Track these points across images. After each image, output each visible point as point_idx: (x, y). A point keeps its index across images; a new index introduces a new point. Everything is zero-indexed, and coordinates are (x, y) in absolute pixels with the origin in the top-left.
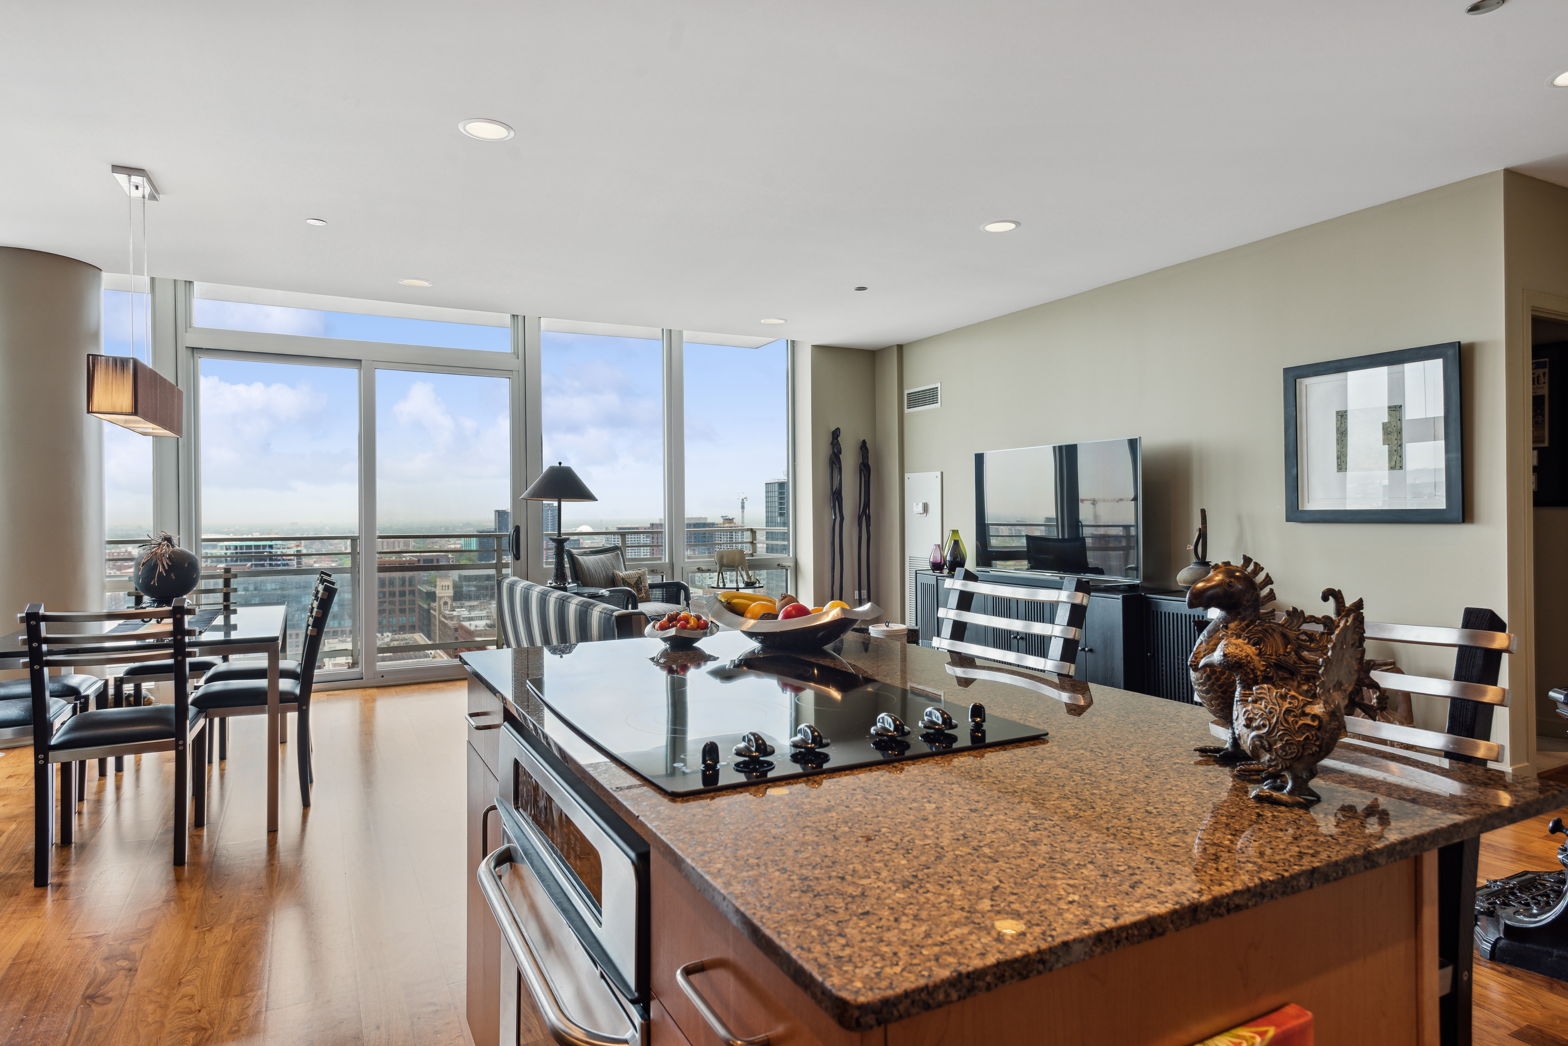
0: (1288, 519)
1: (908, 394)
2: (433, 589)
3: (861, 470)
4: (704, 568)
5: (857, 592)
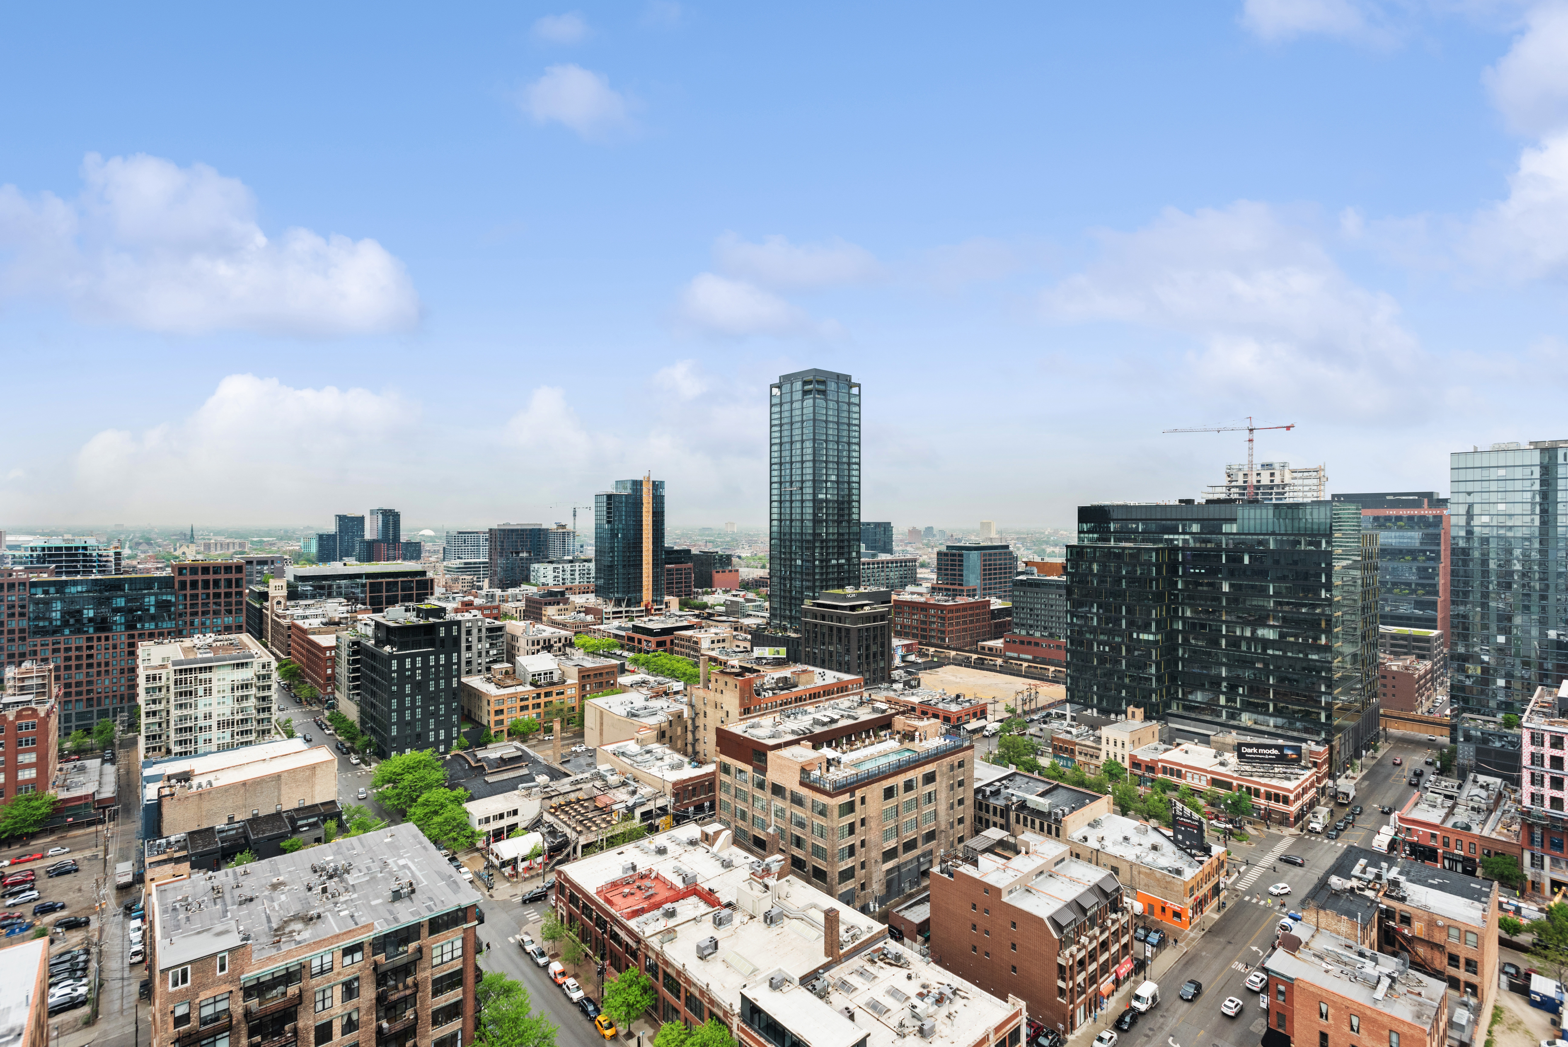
2: (266, 589)
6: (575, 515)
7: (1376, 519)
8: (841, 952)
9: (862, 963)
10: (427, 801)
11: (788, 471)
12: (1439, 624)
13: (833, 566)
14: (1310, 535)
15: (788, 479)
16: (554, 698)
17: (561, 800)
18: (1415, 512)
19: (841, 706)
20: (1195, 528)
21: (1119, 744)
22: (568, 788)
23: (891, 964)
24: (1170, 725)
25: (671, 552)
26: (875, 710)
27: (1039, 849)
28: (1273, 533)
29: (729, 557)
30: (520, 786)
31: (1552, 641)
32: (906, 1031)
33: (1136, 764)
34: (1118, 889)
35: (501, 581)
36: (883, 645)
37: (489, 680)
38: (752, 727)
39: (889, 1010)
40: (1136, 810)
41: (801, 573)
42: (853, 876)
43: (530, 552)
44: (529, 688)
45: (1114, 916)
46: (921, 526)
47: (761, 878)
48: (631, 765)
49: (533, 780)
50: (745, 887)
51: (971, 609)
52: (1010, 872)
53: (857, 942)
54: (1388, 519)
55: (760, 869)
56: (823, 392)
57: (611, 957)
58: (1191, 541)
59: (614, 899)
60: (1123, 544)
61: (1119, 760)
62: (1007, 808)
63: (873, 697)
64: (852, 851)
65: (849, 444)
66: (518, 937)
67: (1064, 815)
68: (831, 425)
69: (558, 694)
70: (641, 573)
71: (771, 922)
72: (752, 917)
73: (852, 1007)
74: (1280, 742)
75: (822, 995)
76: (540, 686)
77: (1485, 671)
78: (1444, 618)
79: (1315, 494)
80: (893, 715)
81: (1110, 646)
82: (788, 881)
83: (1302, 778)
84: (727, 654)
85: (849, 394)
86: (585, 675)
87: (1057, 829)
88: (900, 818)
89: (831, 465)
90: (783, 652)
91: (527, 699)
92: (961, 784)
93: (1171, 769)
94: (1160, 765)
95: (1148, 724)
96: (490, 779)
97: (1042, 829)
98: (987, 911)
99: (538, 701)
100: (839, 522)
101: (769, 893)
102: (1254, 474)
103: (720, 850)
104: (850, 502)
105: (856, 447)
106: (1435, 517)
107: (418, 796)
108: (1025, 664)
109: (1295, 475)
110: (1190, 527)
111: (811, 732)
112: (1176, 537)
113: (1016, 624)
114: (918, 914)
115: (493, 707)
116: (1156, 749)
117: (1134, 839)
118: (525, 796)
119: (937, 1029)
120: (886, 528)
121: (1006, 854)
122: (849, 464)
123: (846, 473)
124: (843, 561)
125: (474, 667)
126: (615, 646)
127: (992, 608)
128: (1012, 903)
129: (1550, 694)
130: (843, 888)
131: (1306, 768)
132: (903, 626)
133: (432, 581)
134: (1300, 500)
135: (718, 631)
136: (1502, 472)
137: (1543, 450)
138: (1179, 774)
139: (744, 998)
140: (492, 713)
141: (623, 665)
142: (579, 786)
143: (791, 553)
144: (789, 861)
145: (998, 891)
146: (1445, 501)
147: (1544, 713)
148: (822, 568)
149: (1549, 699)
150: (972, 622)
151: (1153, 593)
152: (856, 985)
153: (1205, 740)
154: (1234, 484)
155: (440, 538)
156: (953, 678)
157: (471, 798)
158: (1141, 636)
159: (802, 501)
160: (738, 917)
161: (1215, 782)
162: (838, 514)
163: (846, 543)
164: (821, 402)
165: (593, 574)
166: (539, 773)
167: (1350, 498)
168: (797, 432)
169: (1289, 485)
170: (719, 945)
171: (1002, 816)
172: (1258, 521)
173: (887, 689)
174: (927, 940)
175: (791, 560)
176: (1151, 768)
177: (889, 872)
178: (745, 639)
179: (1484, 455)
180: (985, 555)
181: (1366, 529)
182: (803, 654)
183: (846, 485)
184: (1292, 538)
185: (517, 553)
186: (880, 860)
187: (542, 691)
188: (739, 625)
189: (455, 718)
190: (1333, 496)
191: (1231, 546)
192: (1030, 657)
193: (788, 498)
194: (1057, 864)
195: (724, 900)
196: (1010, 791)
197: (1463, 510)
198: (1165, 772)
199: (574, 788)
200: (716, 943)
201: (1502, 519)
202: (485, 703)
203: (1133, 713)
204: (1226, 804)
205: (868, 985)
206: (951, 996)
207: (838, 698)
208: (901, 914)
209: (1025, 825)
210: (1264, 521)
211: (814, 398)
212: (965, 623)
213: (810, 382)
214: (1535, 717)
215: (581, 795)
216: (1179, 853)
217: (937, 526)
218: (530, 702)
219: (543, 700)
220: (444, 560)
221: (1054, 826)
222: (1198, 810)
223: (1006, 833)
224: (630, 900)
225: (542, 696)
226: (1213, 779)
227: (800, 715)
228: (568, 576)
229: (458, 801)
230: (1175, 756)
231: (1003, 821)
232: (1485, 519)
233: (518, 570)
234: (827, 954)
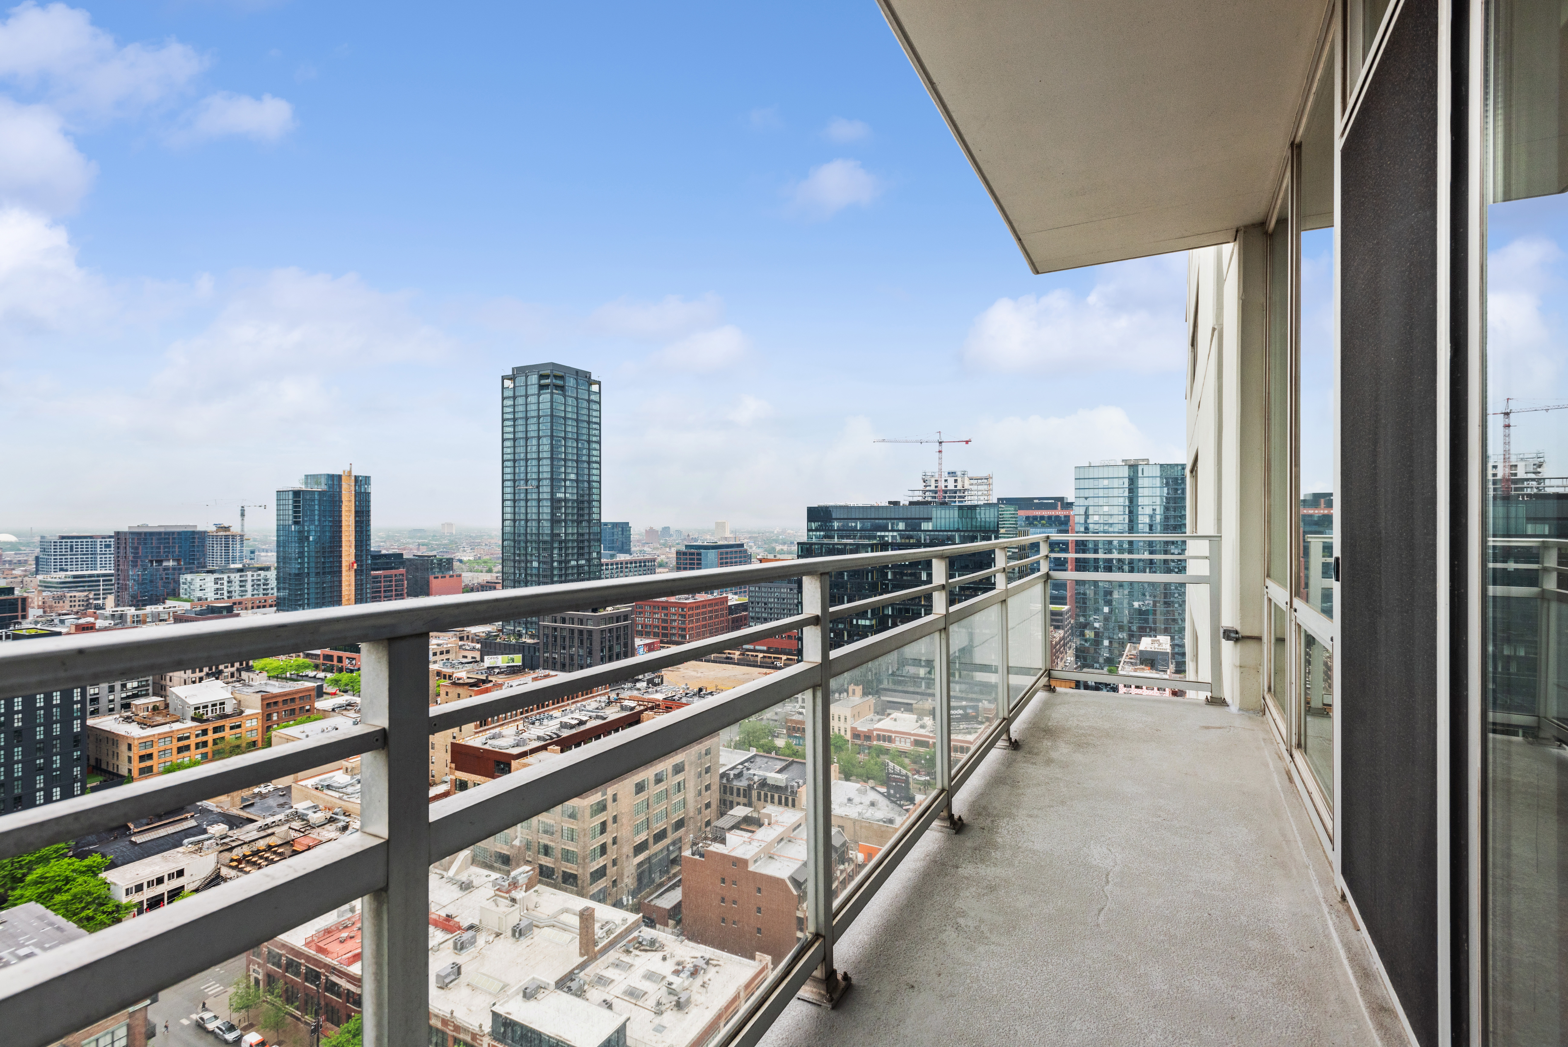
6: (243, 515)
7: (1027, 518)
8: (597, 949)
9: (617, 955)
10: (41, 877)
11: (523, 469)
12: (1068, 601)
13: (573, 567)
14: (984, 531)
15: (522, 476)
16: (227, 734)
17: (246, 850)
18: (1052, 513)
19: (588, 708)
20: (901, 526)
21: (842, 719)
22: (255, 835)
23: (646, 951)
24: (883, 698)
25: (377, 556)
26: (623, 708)
27: (780, 819)
28: (958, 530)
29: (450, 561)
30: (186, 841)
31: (1136, 609)
32: (663, 1008)
33: (856, 735)
34: (844, 844)
35: (134, 597)
36: (626, 645)
37: (128, 719)
38: (493, 737)
39: (646, 993)
40: (857, 776)
41: (538, 575)
42: (605, 875)
43: (178, 561)
44: (190, 724)
45: (842, 867)
46: (658, 526)
47: (507, 893)
48: (340, 798)
49: (205, 831)
50: (491, 905)
51: (710, 605)
52: (755, 844)
53: (612, 936)
54: (1035, 518)
55: (506, 884)
56: (562, 388)
57: (326, 1013)
58: (898, 538)
59: (329, 947)
60: (845, 541)
61: (842, 733)
62: (750, 787)
63: (620, 696)
64: (603, 849)
65: (589, 442)
66: (195, 1017)
67: (799, 787)
68: (569, 422)
69: (232, 728)
70: (340, 582)
71: (520, 935)
72: (498, 935)
73: (609, 998)
74: (964, 703)
75: (580, 993)
76: (207, 720)
77: (1097, 634)
78: (1071, 596)
79: (986, 498)
80: (642, 712)
81: (834, 632)
82: (536, 891)
83: (980, 731)
84: (453, 666)
85: (589, 391)
86: (270, 703)
87: (793, 800)
88: (651, 810)
89: (569, 464)
90: (518, 660)
91: (188, 738)
92: (708, 770)
93: (884, 736)
94: (875, 733)
95: (866, 699)
96: (138, 839)
97: (780, 803)
98: (734, 883)
99: (204, 738)
100: (579, 522)
101: (517, 906)
102: (943, 480)
103: (457, 873)
104: (590, 502)
105: (596, 446)
106: (1065, 516)
107: (24, 875)
108: (761, 655)
109: (972, 481)
110: (897, 525)
111: (558, 736)
112: (887, 534)
113: (752, 618)
114: (668, 901)
115: (136, 753)
116: (872, 720)
117: (857, 800)
118: (194, 852)
119: (692, 999)
120: (624, 528)
121: (750, 828)
122: (589, 462)
123: (586, 471)
124: (583, 562)
125: (103, 704)
126: (307, 667)
127: (729, 604)
128: (757, 871)
129: (1135, 648)
130: (595, 888)
131: (982, 723)
132: (644, 626)
133: (24, 600)
134: (976, 503)
135: (440, 642)
136: (1106, 482)
137: (1130, 466)
138: (890, 739)
139: (495, 1015)
140: (135, 759)
141: (320, 688)
142: (270, 831)
143: (526, 555)
144: (537, 870)
145: (745, 862)
146: (1072, 504)
147: (1131, 663)
148: (561, 569)
149: (1134, 652)
150: (711, 618)
151: (869, 583)
152: (612, 977)
153: (908, 708)
154: (928, 488)
155: (28, 545)
156: (694, 674)
157: (113, 865)
158: (860, 622)
159: (539, 500)
160: (481, 939)
161: (917, 743)
162: (578, 514)
163: (586, 544)
164: (559, 398)
165: (273, 583)
166: (211, 824)
167: (1010, 501)
168: (532, 427)
169: (968, 490)
170: (463, 970)
171: (745, 796)
172: (947, 520)
173: (631, 689)
174: (679, 922)
175: (527, 561)
176: (868, 737)
177: (640, 865)
178: (474, 649)
179: (1096, 469)
180: (721, 554)
181: (1021, 526)
182: (541, 660)
183: (586, 485)
184: (971, 534)
185: (160, 562)
186: (631, 854)
187: (210, 726)
188: (465, 634)
189: (77, 771)
190: (999, 499)
191: (928, 541)
192: (765, 648)
193: (522, 496)
194: (794, 830)
195: (465, 924)
196: (751, 772)
197: (1082, 511)
198: (879, 740)
199: (263, 834)
200: (459, 968)
201: (1106, 518)
202: (124, 748)
203: (854, 690)
204: (926, 759)
205: (624, 975)
206: (705, 966)
207: (583, 700)
208: (653, 903)
209: (766, 801)
210: (952, 520)
211: (552, 394)
212: (704, 619)
213: (547, 377)
214: (1126, 667)
215: (272, 841)
216: (891, 805)
217: (674, 526)
218: (193, 741)
219: (210, 737)
220: (37, 572)
221: (790, 798)
222: (904, 768)
223: (750, 809)
224: (350, 945)
225: (210, 732)
226: (915, 741)
227: (545, 720)
228: (236, 587)
229: (93, 871)
230: (886, 724)
231: (745, 801)
232: (1096, 518)
233: (160, 584)
234: (582, 955)
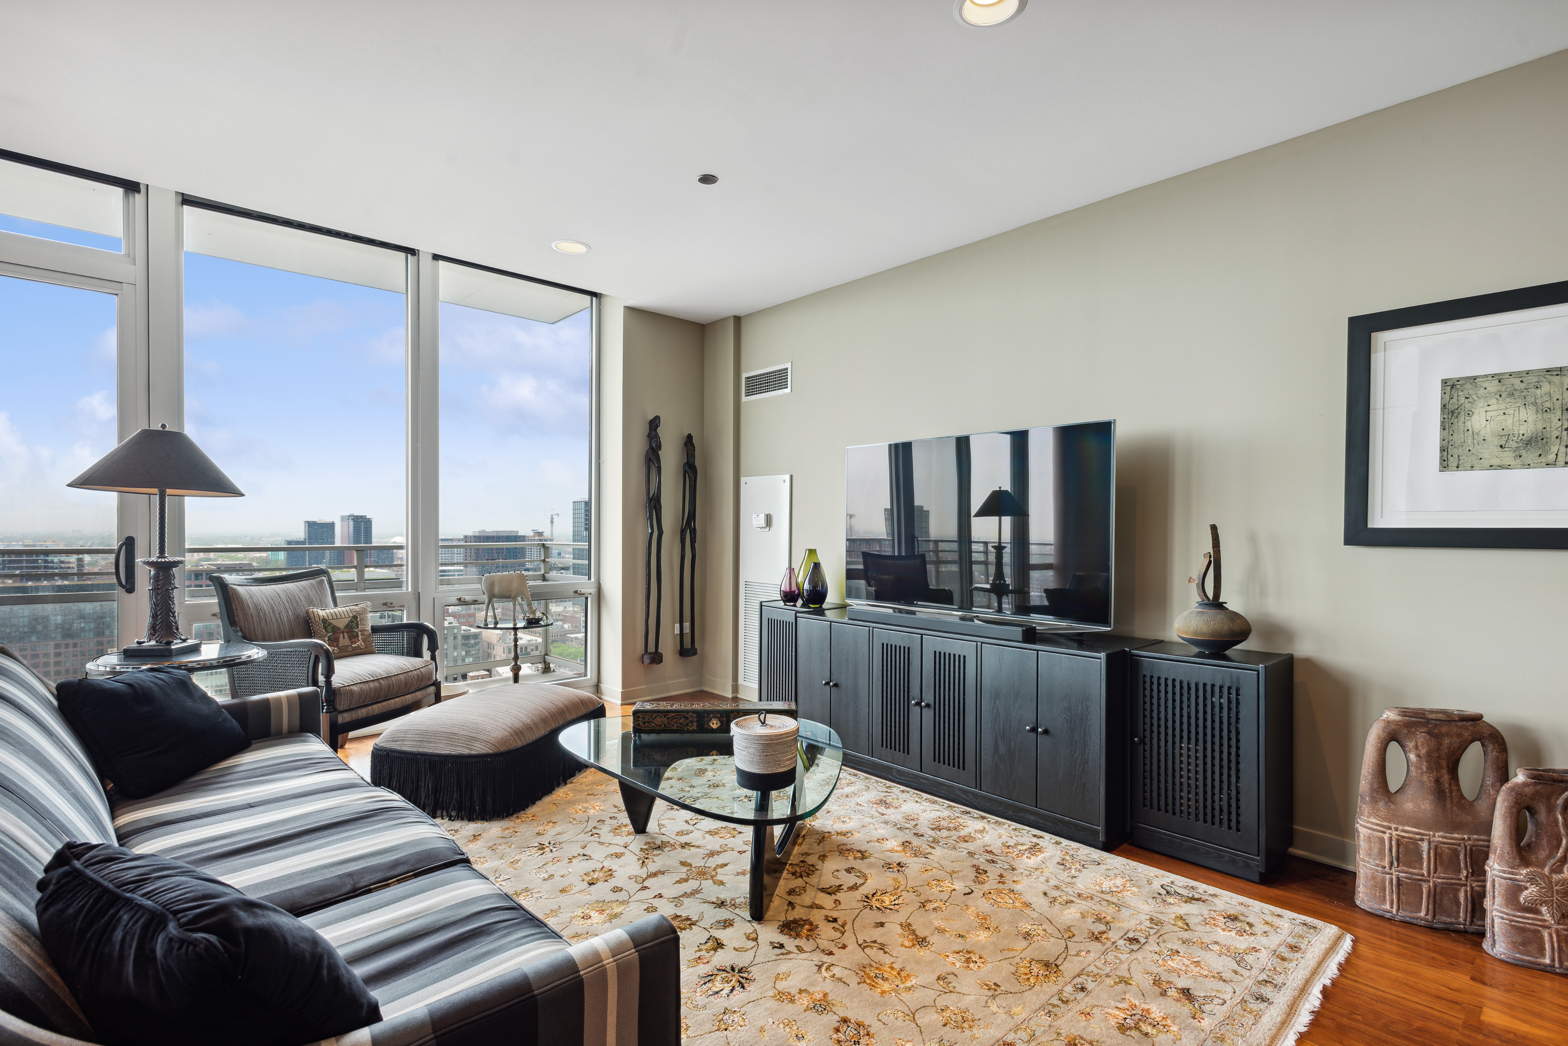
0: (1348, 541)
1: (747, 378)
3: (685, 472)
4: (468, 598)
5: (677, 626)
6: (552, 522)
